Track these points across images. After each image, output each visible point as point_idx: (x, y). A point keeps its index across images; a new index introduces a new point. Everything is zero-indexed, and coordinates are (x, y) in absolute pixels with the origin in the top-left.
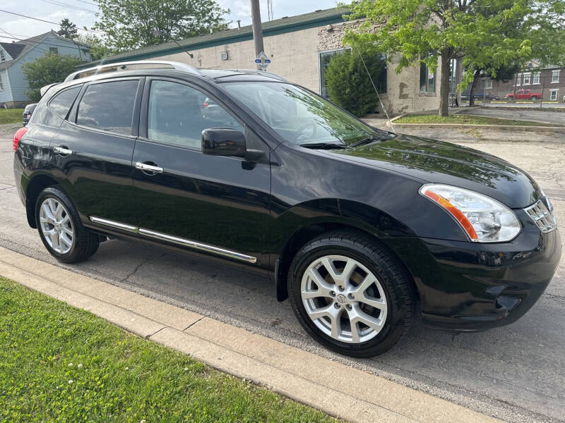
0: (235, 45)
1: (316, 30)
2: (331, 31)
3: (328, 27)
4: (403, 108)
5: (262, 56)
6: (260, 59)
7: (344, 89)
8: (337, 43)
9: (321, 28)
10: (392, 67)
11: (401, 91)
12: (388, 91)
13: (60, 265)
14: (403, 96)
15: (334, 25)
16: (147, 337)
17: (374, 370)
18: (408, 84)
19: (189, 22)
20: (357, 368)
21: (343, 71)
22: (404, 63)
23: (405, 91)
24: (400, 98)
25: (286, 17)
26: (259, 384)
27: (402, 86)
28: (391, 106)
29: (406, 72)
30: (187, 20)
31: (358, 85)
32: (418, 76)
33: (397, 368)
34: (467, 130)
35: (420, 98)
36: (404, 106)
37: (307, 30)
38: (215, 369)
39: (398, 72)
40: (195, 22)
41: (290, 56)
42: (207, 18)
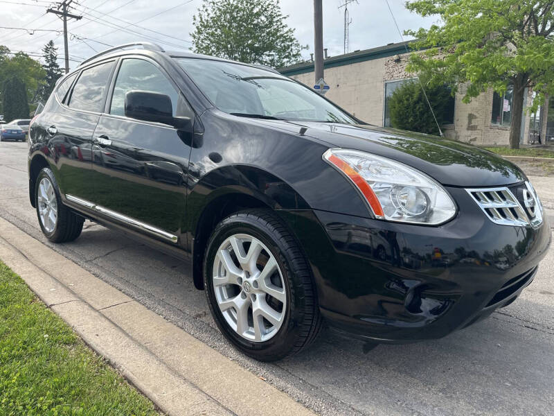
0: (303, 76)
1: (383, 60)
2: (398, 61)
3: (395, 57)
4: (471, 140)
5: (321, 82)
6: (319, 85)
7: (407, 118)
8: (403, 73)
9: (388, 58)
10: (459, 97)
11: (470, 122)
12: (455, 121)
13: (47, 243)
14: (471, 128)
15: (401, 55)
16: (50, 307)
17: (271, 377)
18: (477, 115)
19: (270, 58)
20: (254, 372)
21: (407, 100)
22: (473, 92)
23: (474, 122)
24: (468, 129)
25: (359, 51)
26: (113, 366)
27: (471, 117)
28: (457, 137)
29: (475, 103)
30: (269, 56)
31: (422, 114)
32: (490, 108)
33: (300, 379)
34: (538, 163)
35: (492, 131)
36: (472, 137)
37: (374, 61)
38: (87, 344)
39: (467, 101)
40: (276, 58)
41: (355, 86)
42: (287, 54)
